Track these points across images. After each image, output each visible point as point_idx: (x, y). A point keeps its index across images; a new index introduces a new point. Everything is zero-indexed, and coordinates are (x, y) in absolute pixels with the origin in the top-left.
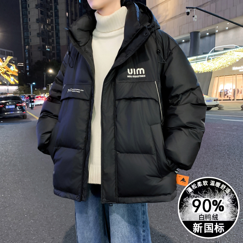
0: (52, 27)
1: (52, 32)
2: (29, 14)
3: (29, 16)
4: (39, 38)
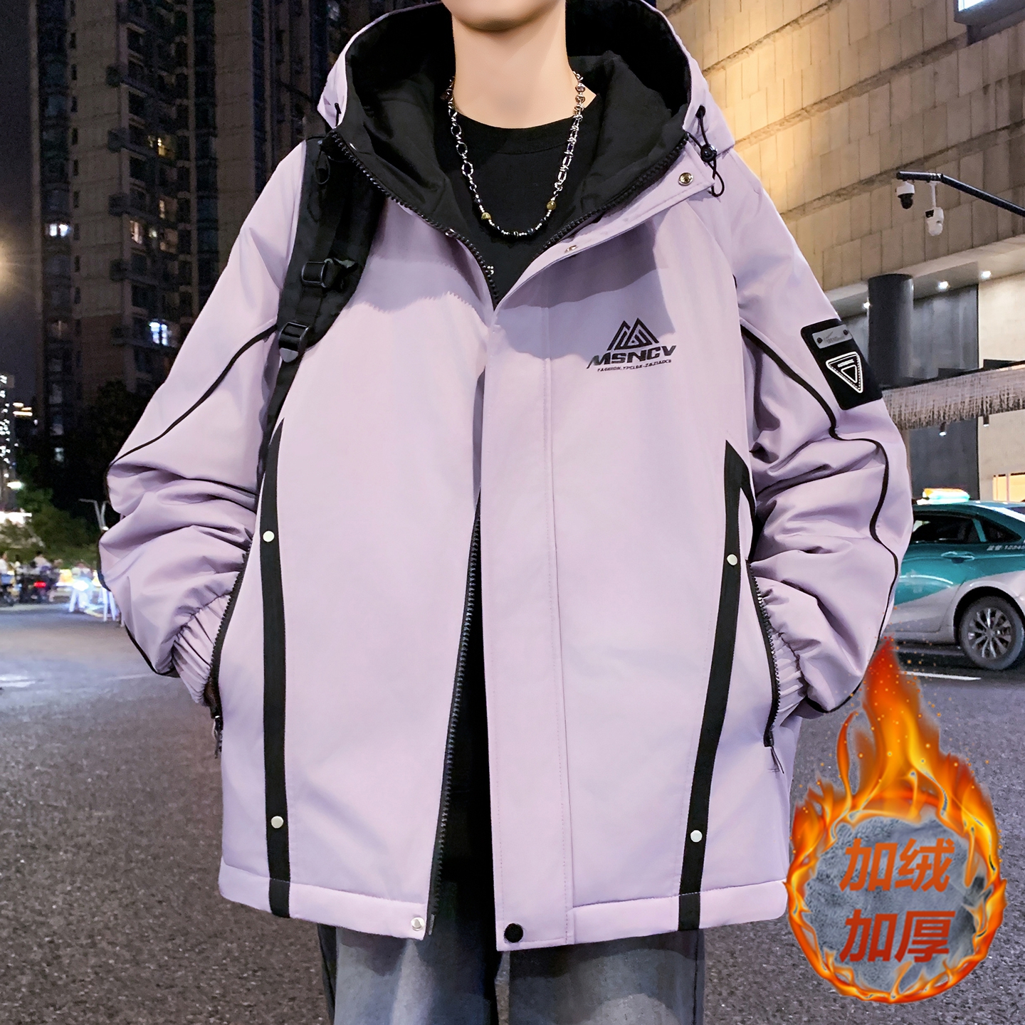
0: (184, 237)
1: (182, 257)
2: (76, 172)
3: (76, 183)
4: (117, 286)
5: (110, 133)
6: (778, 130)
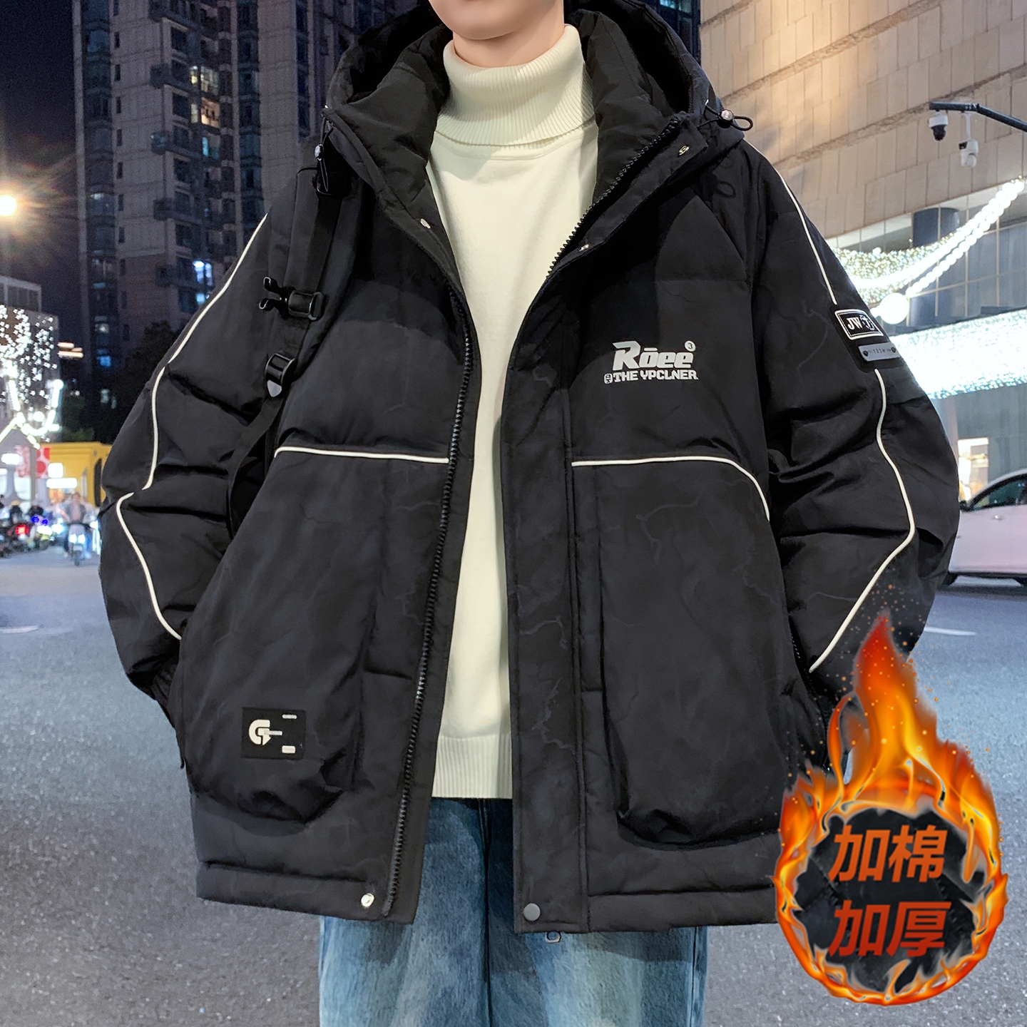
0: (227, 173)
2: (119, 111)
3: (118, 121)
4: (161, 224)
5: (153, 69)
6: (824, 57)
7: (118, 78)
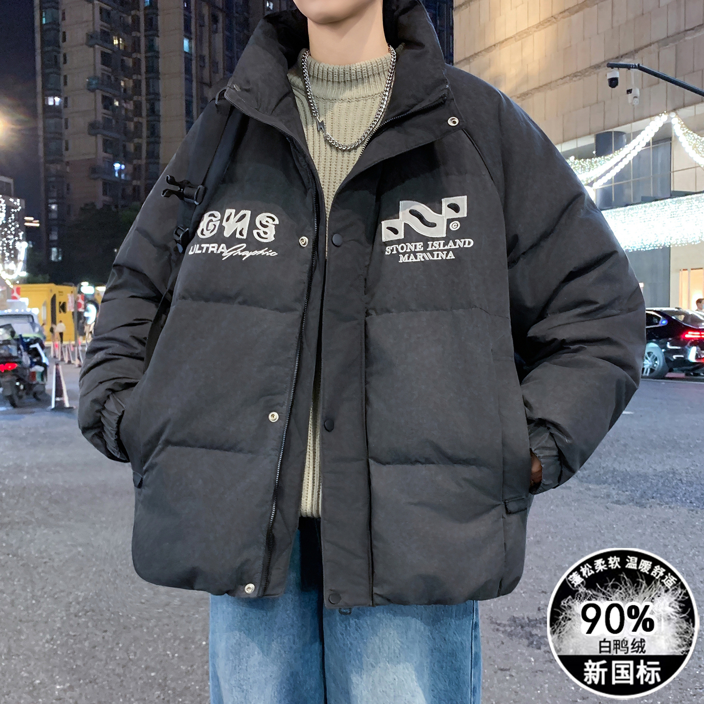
0: (138, 106)
1: (136, 119)
2: (65, 62)
3: (65, 69)
4: (94, 138)
5: (87, 35)
6: (535, 31)
7: (64, 40)
